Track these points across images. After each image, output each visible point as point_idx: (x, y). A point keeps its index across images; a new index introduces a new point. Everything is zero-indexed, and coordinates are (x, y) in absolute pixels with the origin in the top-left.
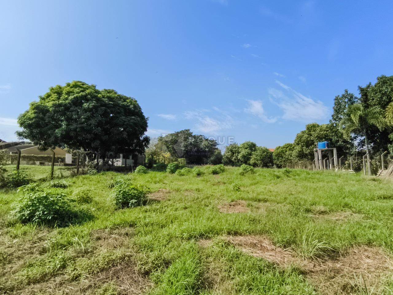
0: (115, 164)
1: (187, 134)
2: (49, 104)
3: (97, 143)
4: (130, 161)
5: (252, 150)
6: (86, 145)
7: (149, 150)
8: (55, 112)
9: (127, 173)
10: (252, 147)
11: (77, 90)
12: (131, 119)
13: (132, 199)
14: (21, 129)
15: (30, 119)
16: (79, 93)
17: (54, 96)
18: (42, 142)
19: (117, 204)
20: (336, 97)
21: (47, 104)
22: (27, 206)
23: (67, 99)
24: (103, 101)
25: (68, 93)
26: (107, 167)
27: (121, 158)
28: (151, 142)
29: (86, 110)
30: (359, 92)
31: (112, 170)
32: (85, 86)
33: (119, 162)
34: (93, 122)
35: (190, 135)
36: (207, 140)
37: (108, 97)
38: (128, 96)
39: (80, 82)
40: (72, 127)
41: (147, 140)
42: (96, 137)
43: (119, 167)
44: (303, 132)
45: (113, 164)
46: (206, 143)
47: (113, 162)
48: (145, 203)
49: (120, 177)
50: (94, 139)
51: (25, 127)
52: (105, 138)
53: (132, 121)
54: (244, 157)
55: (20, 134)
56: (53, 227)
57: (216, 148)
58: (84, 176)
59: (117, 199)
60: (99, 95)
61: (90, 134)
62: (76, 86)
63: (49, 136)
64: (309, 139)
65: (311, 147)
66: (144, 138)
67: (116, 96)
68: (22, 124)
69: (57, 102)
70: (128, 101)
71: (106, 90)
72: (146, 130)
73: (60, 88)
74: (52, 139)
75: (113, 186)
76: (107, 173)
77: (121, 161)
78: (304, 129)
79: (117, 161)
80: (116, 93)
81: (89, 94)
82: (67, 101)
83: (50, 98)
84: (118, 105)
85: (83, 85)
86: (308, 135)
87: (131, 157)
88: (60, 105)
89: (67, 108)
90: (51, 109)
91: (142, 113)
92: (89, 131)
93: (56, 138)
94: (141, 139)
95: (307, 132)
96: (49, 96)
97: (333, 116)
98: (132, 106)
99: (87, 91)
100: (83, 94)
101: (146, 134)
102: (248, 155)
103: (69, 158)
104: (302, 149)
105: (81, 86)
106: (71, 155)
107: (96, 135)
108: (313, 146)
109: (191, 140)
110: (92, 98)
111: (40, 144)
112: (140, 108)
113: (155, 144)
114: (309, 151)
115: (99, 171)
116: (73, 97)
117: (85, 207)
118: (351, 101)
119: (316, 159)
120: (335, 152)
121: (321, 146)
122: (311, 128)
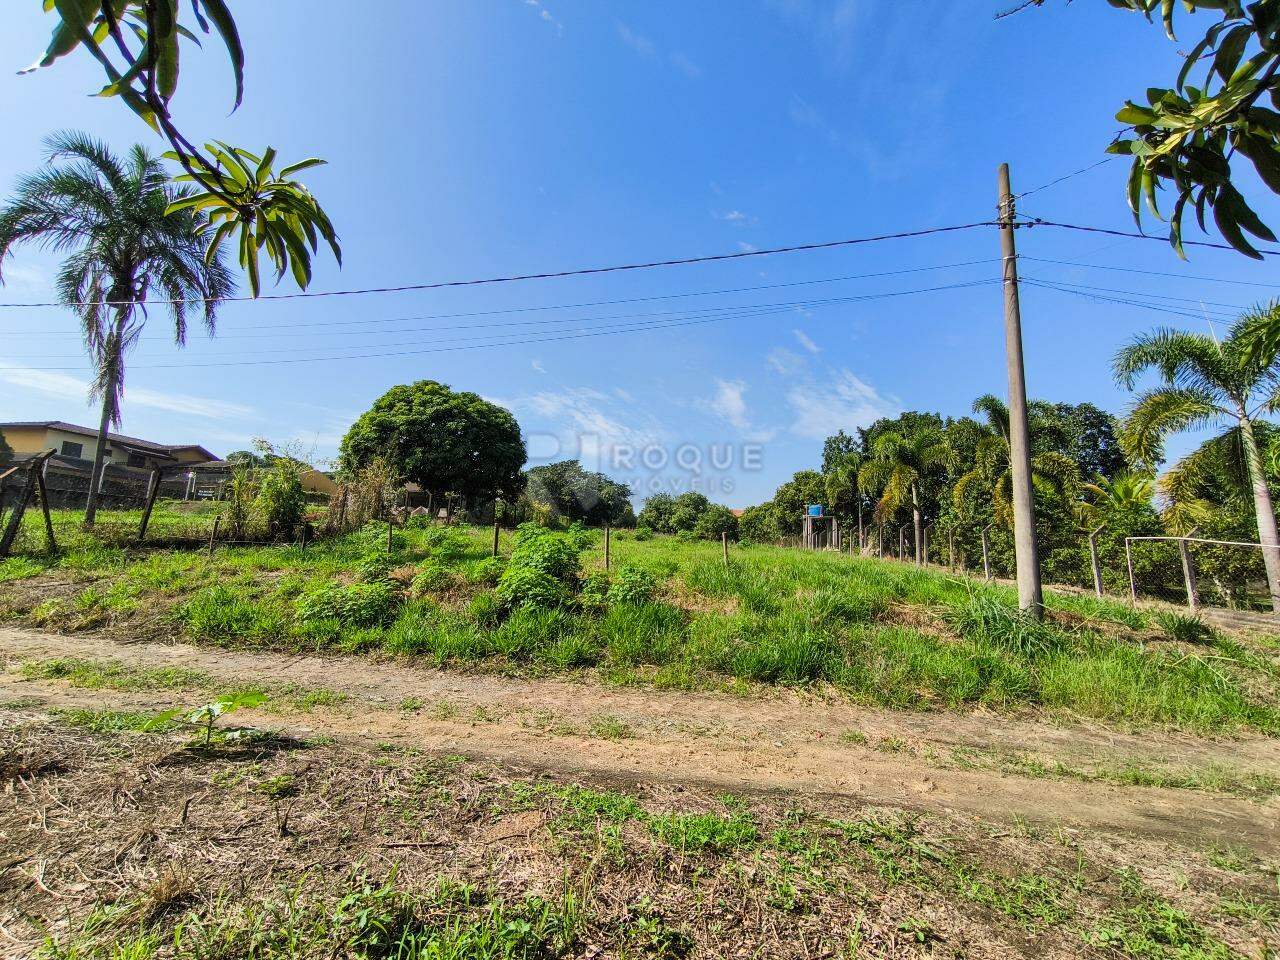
2: (397, 419)
5: (697, 509)
10: (699, 504)
11: (434, 397)
16: (440, 405)
17: (401, 406)
20: (828, 438)
21: (393, 419)
23: (422, 413)
24: (473, 418)
25: (424, 404)
30: (859, 435)
32: (447, 392)
39: (435, 383)
40: (429, 457)
44: (788, 485)
54: (680, 522)
62: (433, 392)
64: (796, 498)
65: (798, 512)
67: (484, 406)
69: (408, 417)
73: (406, 391)
78: (791, 480)
81: (455, 406)
82: (423, 417)
83: (395, 409)
84: (491, 423)
85: (444, 390)
86: (796, 490)
88: (413, 422)
89: (424, 427)
95: (795, 484)
96: (391, 405)
98: (506, 425)
99: (452, 402)
100: (446, 406)
102: (689, 519)
104: (785, 514)
105: (441, 391)
108: (801, 511)
110: (460, 413)
114: (794, 518)
116: (432, 411)
118: (847, 447)
119: (804, 534)
120: (834, 522)
121: (813, 511)
122: (803, 478)
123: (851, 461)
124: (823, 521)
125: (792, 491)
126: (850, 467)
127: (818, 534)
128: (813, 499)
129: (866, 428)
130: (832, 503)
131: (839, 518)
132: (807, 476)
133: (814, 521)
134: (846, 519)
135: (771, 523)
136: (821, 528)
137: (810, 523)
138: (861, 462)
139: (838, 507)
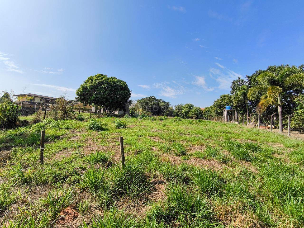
0: (115, 114)
1: (153, 99)
2: (88, 85)
3: (107, 103)
4: (122, 112)
5: (190, 109)
6: (102, 104)
7: (131, 107)
8: (90, 89)
9: (121, 117)
10: (191, 107)
11: (99, 78)
12: (123, 92)
13: (121, 126)
14: (77, 96)
15: (81, 92)
16: (100, 80)
17: (90, 81)
18: (85, 102)
19: (116, 127)
20: (233, 81)
21: (87, 85)
22: (91, 125)
23: (95, 83)
24: (110, 83)
25: (96, 80)
26: (112, 114)
27: (118, 111)
28: (132, 103)
29: (103, 88)
30: (247, 78)
31: (114, 116)
32: (103, 76)
33: (117, 113)
34: (106, 93)
35: (154, 99)
36: (164, 102)
37: (113, 82)
38: (122, 80)
39: (101, 74)
40: (97, 96)
41: (130, 102)
42: (107, 100)
43: (117, 115)
44: (218, 100)
45: (114, 113)
46: (163, 104)
47: (114, 112)
48: (126, 128)
49: (118, 119)
50: (106, 102)
51: (78, 96)
52: (111, 101)
53: (123, 93)
54: (185, 112)
55: (76, 98)
56: (99, 131)
57: (169, 106)
58: (103, 118)
59: (116, 125)
60: (109, 81)
61: (104, 99)
62: (99, 77)
63: (88, 100)
64: (221, 104)
65: (222, 109)
66: (129, 101)
67: (116, 80)
68: (77, 94)
69: (91, 85)
70: (122, 83)
71: (112, 77)
72: (130, 97)
73: (92, 77)
74: (89, 101)
75: (114, 122)
76: (112, 117)
77: (118, 112)
78: (219, 98)
79: (116, 112)
80: (116, 79)
81: (105, 80)
82: (95, 84)
83: (88, 82)
84: (117, 85)
85: (102, 76)
86: (221, 101)
87: (123, 110)
88: (92, 86)
89: (95, 87)
90: (89, 88)
91: (128, 88)
92: (104, 98)
93: (91, 100)
94: (128, 101)
95: (221, 99)
96: (88, 81)
97: (231, 92)
98: (123, 85)
99: (104, 79)
100: (102, 80)
101: (130, 99)
102: (188, 111)
103: (94, 109)
104: (217, 110)
105: (101, 76)
106: (94, 108)
107: (107, 99)
108: (223, 108)
109: (155, 102)
110: (106, 82)
111: (84, 103)
112: (127, 86)
113: (135, 104)
114: (220, 111)
115: (108, 116)
116: (98, 82)
117: (107, 127)
118: (241, 83)
119: (224, 116)
120: (236, 112)
121: (227, 108)
122: (223, 97)
123: (244, 89)
124: (231, 111)
125: (220, 102)
126: (243, 91)
127: (229, 116)
128: (227, 104)
129: (250, 75)
130: (235, 105)
131: (237, 110)
132: (225, 96)
133: (228, 112)
134: (241, 111)
135: (213, 112)
136: (230, 114)
137: (226, 112)
138: (248, 89)
139: (237, 107)
